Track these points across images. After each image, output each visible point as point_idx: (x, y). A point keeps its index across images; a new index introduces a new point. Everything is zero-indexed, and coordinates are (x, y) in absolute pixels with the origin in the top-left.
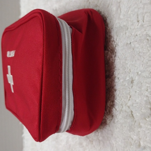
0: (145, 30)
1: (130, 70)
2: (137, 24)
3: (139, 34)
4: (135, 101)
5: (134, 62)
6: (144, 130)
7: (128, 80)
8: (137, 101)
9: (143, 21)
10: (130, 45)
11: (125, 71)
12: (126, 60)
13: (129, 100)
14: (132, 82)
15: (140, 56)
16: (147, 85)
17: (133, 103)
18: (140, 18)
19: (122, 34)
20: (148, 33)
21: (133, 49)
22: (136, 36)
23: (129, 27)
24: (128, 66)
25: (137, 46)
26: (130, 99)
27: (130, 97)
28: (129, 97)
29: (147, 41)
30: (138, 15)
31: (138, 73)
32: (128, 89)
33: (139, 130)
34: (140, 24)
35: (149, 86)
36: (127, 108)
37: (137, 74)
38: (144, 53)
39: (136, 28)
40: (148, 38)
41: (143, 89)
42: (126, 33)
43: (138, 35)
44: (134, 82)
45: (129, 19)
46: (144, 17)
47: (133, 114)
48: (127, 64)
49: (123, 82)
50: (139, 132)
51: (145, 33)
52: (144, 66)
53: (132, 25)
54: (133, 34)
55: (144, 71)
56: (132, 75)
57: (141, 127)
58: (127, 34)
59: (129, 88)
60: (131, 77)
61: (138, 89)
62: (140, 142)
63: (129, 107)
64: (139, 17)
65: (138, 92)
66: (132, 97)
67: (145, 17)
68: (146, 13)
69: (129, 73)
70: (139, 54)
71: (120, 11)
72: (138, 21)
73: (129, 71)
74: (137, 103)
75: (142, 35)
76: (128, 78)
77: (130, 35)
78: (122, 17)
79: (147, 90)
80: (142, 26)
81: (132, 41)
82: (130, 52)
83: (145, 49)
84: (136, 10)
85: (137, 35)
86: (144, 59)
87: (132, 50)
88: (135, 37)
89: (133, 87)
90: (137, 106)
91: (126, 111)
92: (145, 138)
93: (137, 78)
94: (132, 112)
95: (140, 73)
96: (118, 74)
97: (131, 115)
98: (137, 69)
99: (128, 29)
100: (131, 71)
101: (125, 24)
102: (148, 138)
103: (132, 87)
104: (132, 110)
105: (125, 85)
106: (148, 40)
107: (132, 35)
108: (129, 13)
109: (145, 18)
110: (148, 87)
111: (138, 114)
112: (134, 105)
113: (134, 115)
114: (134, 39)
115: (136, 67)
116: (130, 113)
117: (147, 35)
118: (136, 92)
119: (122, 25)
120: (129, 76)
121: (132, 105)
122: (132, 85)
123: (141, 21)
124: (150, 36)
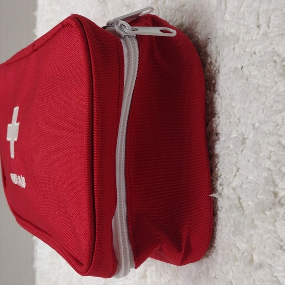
0: (271, 44)
1: (239, 119)
2: (256, 33)
3: (260, 52)
4: (247, 178)
5: (247, 104)
6: (261, 232)
7: (235, 137)
8: (250, 178)
9: (269, 27)
10: (240, 72)
11: (230, 120)
12: (232, 99)
13: (236, 176)
14: (243, 142)
15: (260, 93)
16: (270, 148)
17: (242, 182)
18: (263, 21)
19: (226, 50)
20: (276, 50)
21: (247, 80)
22: (254, 55)
23: (241, 37)
24: (236, 112)
25: (255, 73)
26: (238, 173)
27: (238, 171)
28: (235, 170)
29: (274, 64)
30: (258, 14)
31: (254, 125)
32: (235, 155)
33: (252, 232)
34: (261, 32)
35: (273, 149)
36: (232, 191)
37: (252, 127)
38: (266, 87)
39: (254, 38)
40: (276, 58)
41: (261, 155)
42: (234, 48)
43: (257, 52)
44: (247, 141)
45: (242, 22)
46: (270, 17)
47: (241, 202)
48: (234, 107)
49: (225, 142)
50: (252, 236)
51: (270, 49)
52: (265, 112)
53: (247, 32)
54: (248, 50)
55: (266, 122)
56: (242, 129)
57: (255, 227)
58: (237, 49)
59: (237, 154)
60: (240, 132)
61: (254, 156)
62: (252, 255)
63: (234, 189)
64: (261, 18)
65: (252, 160)
66: (240, 171)
67: (272, 18)
68: (274, 10)
69: (238, 125)
70: (257, 89)
71: (226, 5)
72: (258, 26)
73: (238, 122)
74: (250, 182)
75: (265, 53)
76: (234, 135)
77: (242, 52)
78: (227, 17)
79: (269, 158)
80: (265, 34)
81: (246, 63)
82: (240, 84)
83: (268, 80)
84: (255, 5)
85: (255, 53)
86: (267, 98)
87: (245, 80)
88: (252, 56)
89: (244, 152)
90: (250, 188)
91: (228, 198)
92: (262, 247)
93: (251, 135)
94: (240, 198)
95: (257, 125)
97: (239, 205)
98: (253, 118)
99: (238, 40)
100: (241, 121)
101: (233, 31)
102: (267, 249)
103: (242, 151)
104: (239, 194)
105: (229, 147)
106: (275, 62)
107: (245, 52)
108: (242, 9)
109: (272, 21)
110: (271, 152)
111: (250, 203)
112: (245, 186)
113: (243, 205)
114: (249, 60)
115: (250, 113)
116: (237, 202)
117: (275, 53)
118: (249, 161)
119: (227, 34)
120: (237, 131)
121: (241, 187)
122: (241, 148)
123: (264, 27)
124: (279, 56)
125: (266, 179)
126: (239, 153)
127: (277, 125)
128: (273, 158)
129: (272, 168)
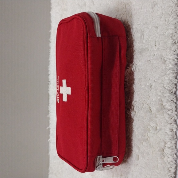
0: (160, 52)
1: (149, 78)
2: (155, 48)
4: (153, 100)
5: (152, 73)
6: (159, 119)
7: (148, 85)
9: (159, 46)
10: (150, 62)
11: (146, 79)
12: (147, 71)
14: (151, 87)
15: (157, 69)
16: (160, 88)
17: (151, 102)
18: (157, 44)
19: (144, 53)
21: (152, 64)
23: (149, 49)
24: (148, 76)
25: (155, 62)
27: (149, 98)
28: (148, 97)
30: (155, 42)
31: (155, 81)
33: (156, 119)
34: (157, 48)
35: (161, 88)
36: (147, 105)
37: (154, 81)
38: (159, 67)
39: (154, 50)
41: (158, 91)
42: (147, 53)
44: (152, 86)
45: (150, 44)
47: (151, 109)
48: (147, 74)
49: (144, 87)
50: (156, 120)
51: (160, 54)
52: (159, 76)
53: (152, 48)
54: (152, 54)
55: (159, 79)
56: (150, 82)
57: (156, 117)
58: (148, 53)
59: (149, 91)
61: (155, 91)
62: (157, 127)
63: (148, 105)
65: (154, 93)
67: (160, 43)
68: (161, 41)
69: (149, 81)
71: (144, 37)
75: (158, 55)
77: (150, 55)
78: (144, 41)
79: (160, 92)
80: (158, 49)
81: (152, 59)
82: (149, 66)
83: (159, 65)
84: (155, 38)
85: (155, 55)
88: (153, 56)
90: (154, 103)
91: (146, 108)
92: (160, 124)
93: (154, 84)
94: (150, 108)
95: (156, 80)
96: (141, 81)
97: (150, 110)
98: (154, 78)
101: (146, 47)
102: (162, 124)
104: (150, 106)
105: (146, 89)
106: (162, 58)
108: (150, 39)
111: (154, 109)
112: (152, 103)
113: (152, 110)
115: (153, 76)
116: (149, 109)
117: (161, 55)
118: (153, 93)
119: (144, 48)
120: (149, 83)
121: (151, 103)
122: (150, 89)
123: (157, 46)
124: (163, 56)
125: (159, 99)
126: (150, 91)
127: (163, 80)
128: (162, 92)
129: (161, 95)
